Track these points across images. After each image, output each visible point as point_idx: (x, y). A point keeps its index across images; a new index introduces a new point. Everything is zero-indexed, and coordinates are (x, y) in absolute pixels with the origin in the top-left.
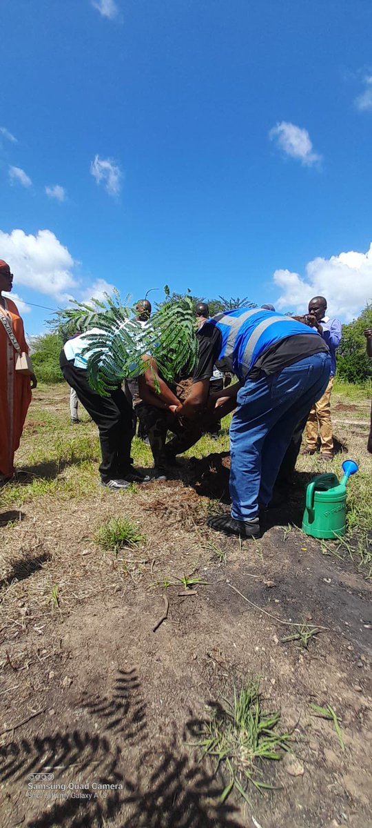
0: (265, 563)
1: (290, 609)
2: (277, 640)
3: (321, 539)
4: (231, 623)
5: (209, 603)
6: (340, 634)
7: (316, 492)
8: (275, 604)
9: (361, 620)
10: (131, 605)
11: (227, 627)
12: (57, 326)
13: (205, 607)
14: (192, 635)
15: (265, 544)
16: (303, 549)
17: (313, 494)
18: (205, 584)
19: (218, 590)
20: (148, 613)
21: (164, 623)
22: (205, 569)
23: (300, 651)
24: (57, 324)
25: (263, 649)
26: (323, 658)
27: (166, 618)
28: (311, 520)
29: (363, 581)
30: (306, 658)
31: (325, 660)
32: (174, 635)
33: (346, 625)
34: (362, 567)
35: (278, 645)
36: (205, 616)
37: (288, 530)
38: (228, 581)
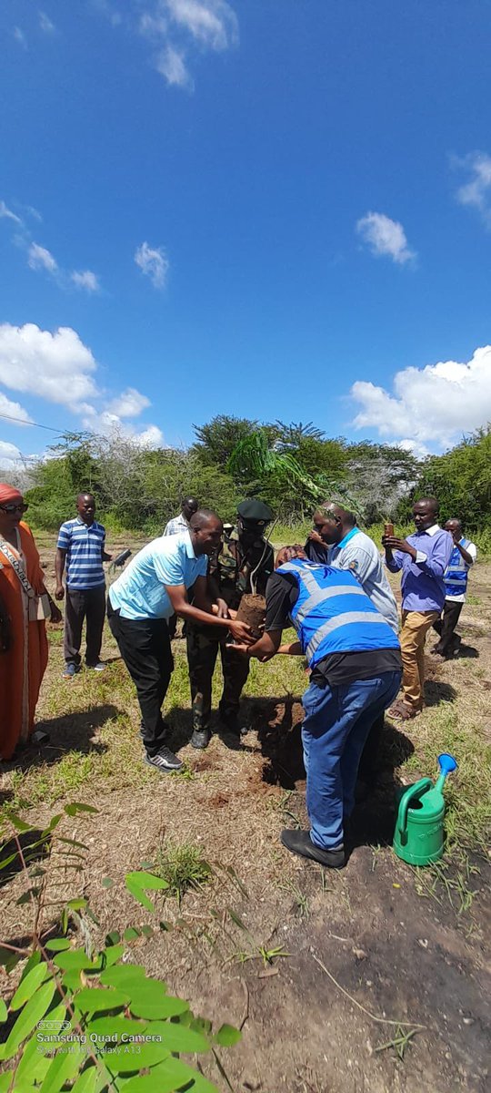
0: (354, 915)
1: (384, 998)
2: (370, 1050)
3: (415, 866)
4: (319, 1022)
5: (293, 989)
6: (437, 1034)
7: (410, 810)
8: (366, 989)
9: (460, 1011)
10: (206, 995)
11: (316, 1028)
12: (63, 454)
13: (289, 995)
14: (278, 1044)
15: (351, 879)
16: (395, 885)
17: (406, 813)
18: (286, 956)
19: (301, 964)
20: (226, 1009)
21: (246, 1025)
22: (285, 928)
23: (395, 1063)
24: (64, 451)
25: (357, 1062)
26: (419, 1073)
27: (248, 1017)
28: (404, 842)
29: (463, 943)
30: (402, 1074)
31: (422, 1076)
32: (259, 1045)
33: (444, 1020)
34: (463, 915)
35: (372, 1057)
36: (291, 1010)
37: (377, 851)
38: (312, 950)
